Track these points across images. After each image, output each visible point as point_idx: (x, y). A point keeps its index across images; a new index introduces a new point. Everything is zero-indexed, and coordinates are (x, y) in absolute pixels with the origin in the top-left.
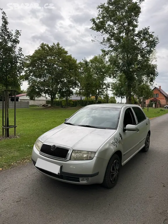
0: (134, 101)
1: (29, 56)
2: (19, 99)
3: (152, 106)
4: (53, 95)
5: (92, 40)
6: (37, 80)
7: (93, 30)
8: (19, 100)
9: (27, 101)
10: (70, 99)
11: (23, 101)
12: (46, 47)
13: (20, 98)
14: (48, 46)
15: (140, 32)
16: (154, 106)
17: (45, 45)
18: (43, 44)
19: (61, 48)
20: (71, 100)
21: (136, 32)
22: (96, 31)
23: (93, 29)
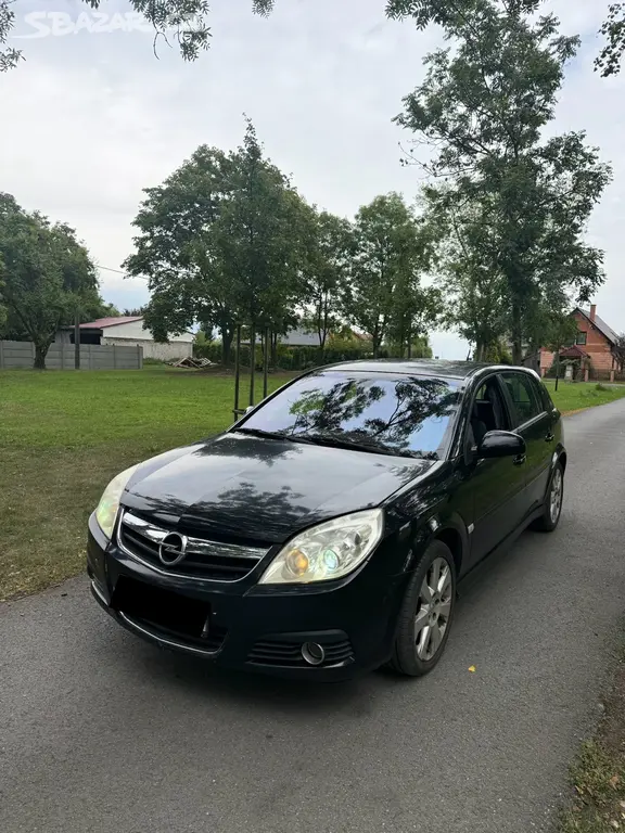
0: (500, 354)
1: (155, 189)
2: (101, 335)
3: (562, 375)
4: (230, 327)
5: (402, 161)
6: (177, 273)
7: (402, 126)
8: (103, 341)
9: (135, 344)
10: (284, 341)
11: (118, 344)
12: (213, 158)
13: (106, 333)
14: (220, 157)
15: (554, 145)
16: (568, 374)
17: (212, 153)
18: (203, 149)
19: (265, 164)
20: (288, 345)
21: (542, 143)
22: (410, 130)
23: (402, 122)
